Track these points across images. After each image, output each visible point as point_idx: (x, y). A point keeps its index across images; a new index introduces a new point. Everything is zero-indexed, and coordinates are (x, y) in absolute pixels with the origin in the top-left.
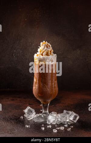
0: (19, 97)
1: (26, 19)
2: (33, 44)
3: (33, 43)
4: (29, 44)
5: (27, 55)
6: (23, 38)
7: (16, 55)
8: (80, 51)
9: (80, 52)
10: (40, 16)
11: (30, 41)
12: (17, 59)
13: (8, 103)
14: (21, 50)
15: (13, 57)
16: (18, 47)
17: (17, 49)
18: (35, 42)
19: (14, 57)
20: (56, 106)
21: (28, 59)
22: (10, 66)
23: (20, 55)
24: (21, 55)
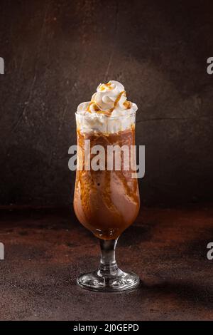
0: (41, 227)
1: (55, 19)
2: (75, 85)
3: (75, 82)
4: (65, 82)
5: (61, 112)
6: (48, 68)
7: (31, 114)
8: (200, 100)
9: (200, 103)
10: (93, 8)
11: (66, 77)
12: (33, 125)
13: (12, 241)
14: (44, 101)
15: (23, 119)
16: (35, 92)
17: (33, 98)
18: (80, 78)
19: (25, 120)
20: (139, 249)
21: (64, 124)
22: (16, 143)
23: (41, 115)
24: (43, 113)
